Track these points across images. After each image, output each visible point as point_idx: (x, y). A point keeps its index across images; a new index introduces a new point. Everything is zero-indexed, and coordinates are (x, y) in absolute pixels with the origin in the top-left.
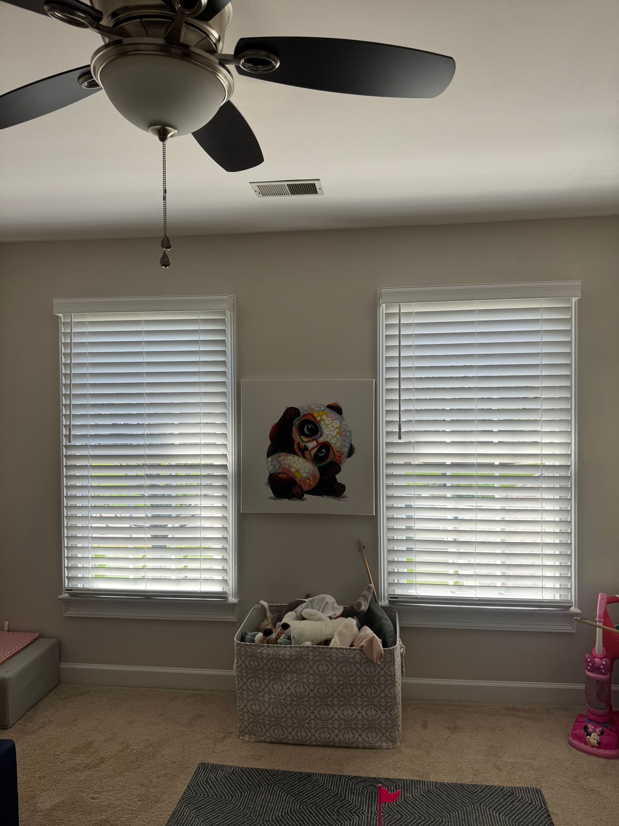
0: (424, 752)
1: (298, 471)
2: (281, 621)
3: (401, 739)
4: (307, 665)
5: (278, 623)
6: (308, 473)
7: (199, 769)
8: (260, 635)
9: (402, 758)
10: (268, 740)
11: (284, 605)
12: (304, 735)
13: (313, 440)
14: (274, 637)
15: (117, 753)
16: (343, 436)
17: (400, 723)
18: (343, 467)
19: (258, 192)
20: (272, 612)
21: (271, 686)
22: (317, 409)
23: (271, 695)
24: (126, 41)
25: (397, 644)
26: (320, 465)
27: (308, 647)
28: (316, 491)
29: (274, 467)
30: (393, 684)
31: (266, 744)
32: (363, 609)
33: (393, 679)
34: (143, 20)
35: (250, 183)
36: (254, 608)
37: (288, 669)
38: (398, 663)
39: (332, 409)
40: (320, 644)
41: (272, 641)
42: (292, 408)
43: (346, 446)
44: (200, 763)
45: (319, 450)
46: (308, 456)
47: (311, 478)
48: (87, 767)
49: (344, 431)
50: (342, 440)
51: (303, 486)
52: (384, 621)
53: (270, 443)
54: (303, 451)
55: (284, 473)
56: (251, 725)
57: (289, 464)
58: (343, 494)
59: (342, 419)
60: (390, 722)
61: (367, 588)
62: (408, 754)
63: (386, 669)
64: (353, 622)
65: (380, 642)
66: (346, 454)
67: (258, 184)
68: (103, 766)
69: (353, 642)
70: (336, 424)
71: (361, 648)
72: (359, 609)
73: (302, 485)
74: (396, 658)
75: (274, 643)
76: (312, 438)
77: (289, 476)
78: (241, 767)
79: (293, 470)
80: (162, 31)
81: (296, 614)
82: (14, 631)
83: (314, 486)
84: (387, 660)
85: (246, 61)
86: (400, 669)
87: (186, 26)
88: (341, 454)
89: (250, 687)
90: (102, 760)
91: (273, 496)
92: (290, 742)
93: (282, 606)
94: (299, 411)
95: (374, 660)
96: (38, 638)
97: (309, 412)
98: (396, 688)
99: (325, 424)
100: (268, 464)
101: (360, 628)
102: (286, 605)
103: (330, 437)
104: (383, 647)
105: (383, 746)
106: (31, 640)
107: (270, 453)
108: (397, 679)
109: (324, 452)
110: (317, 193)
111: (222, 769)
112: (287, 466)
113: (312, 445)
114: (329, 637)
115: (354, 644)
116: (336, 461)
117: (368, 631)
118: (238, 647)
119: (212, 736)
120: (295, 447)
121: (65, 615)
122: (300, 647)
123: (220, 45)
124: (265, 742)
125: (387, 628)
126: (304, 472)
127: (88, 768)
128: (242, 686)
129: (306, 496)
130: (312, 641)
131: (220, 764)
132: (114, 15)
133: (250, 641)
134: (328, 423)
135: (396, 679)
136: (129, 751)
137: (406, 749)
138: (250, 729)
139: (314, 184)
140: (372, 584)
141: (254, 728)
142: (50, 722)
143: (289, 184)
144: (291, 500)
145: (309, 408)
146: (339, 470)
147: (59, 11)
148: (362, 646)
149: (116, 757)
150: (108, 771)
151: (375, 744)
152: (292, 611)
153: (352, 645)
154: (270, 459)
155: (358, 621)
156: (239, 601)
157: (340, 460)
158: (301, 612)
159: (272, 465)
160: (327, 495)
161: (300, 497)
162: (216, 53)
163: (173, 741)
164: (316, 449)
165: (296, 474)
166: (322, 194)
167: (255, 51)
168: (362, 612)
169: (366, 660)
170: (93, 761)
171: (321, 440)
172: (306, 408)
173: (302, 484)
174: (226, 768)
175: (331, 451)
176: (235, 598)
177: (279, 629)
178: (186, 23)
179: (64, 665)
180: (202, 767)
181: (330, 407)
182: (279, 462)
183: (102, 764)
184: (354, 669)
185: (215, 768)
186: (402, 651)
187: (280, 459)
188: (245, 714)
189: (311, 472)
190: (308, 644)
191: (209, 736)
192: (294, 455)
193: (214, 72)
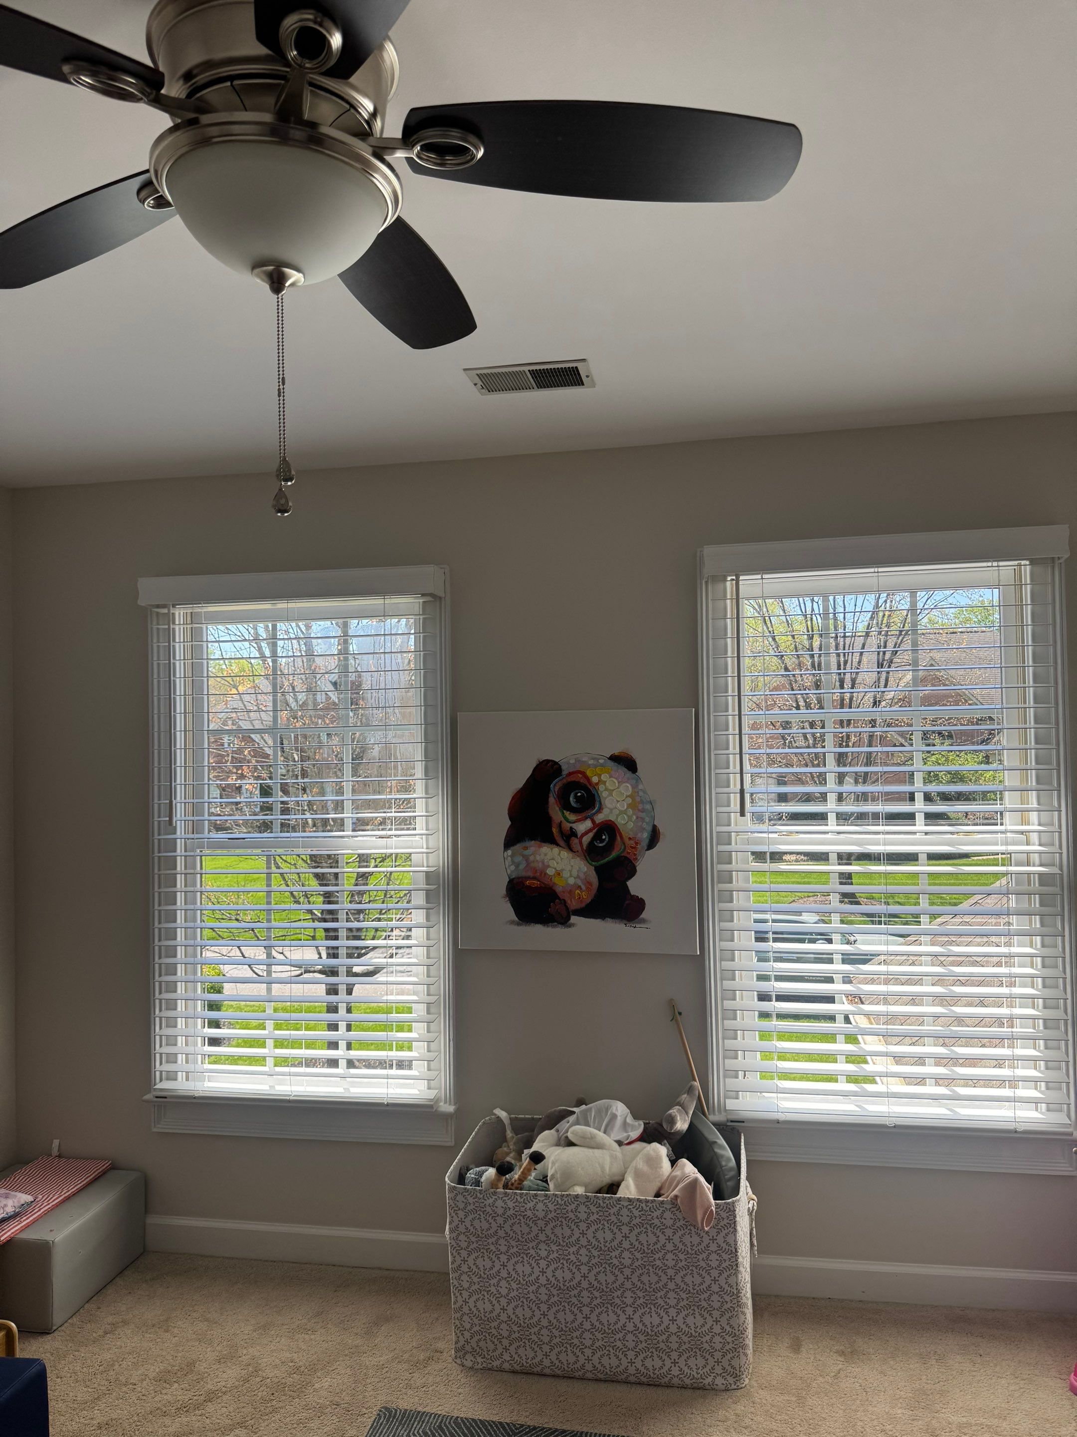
0: (794, 1399)
1: (559, 874)
2: (530, 1147)
3: (750, 1371)
4: (576, 1230)
5: (526, 1151)
6: (578, 877)
7: (380, 1417)
8: (491, 1172)
9: (753, 1410)
10: (506, 1366)
11: (536, 1118)
12: (572, 1359)
13: (586, 818)
14: (516, 1177)
15: (237, 1383)
16: (639, 810)
17: (749, 1341)
18: (640, 867)
19: (479, 386)
20: (516, 1131)
21: (512, 1267)
22: (591, 762)
23: (512, 1283)
24: (205, 119)
25: (741, 1193)
26: (599, 863)
27: (577, 1196)
28: (593, 910)
29: (517, 866)
30: (734, 1268)
31: (504, 1373)
32: (679, 1128)
33: (733, 1259)
34: (236, 82)
35: (465, 370)
36: (484, 1123)
37: (542, 1237)
38: (744, 1228)
39: (619, 763)
40: (599, 1192)
41: (512, 1184)
42: (548, 761)
43: (644, 829)
44: (382, 1408)
45: (597, 837)
46: (577, 847)
47: (583, 887)
48: (184, 1408)
49: (642, 802)
50: (637, 818)
51: (569, 902)
52: (717, 1150)
53: (510, 823)
54: (568, 838)
55: (534, 878)
56: (476, 1338)
57: (543, 862)
58: (641, 916)
59: (637, 780)
60: (729, 1339)
61: (687, 1088)
62: (764, 1401)
63: (720, 1240)
64: (662, 1151)
65: (709, 1189)
66: (645, 843)
67: (479, 372)
68: (210, 1407)
69: (660, 1189)
70: (627, 789)
71: (673, 1201)
72: (672, 1128)
73: (566, 900)
74: (738, 1219)
75: (517, 1189)
76: (584, 815)
77: (543, 883)
78: (456, 1416)
79: (550, 872)
80: (270, 100)
81: (558, 1135)
82: (68, 1158)
83: (589, 900)
84: (722, 1224)
85: (425, 148)
86: (747, 1239)
87: (311, 91)
88: (636, 843)
89: (474, 1267)
90: (211, 1396)
91: (516, 919)
92: (547, 1371)
93: (533, 1119)
94: (560, 766)
95: (697, 1222)
96: (108, 1170)
97: (578, 768)
98: (740, 1276)
99: (606, 789)
100: (506, 862)
101: (673, 1163)
102: (540, 1119)
103: (616, 812)
104: (715, 1199)
105: (717, 1385)
106: (96, 1173)
107: (509, 842)
108: (740, 1257)
109: (605, 839)
110: (583, 384)
111: (421, 1419)
112: (540, 865)
113: (583, 827)
114: (616, 1178)
115: (662, 1192)
116: (628, 856)
117: (688, 1168)
118: (453, 1195)
119: (406, 1356)
120: (555, 830)
121: (155, 1130)
122: (563, 1196)
123: (378, 124)
124: (501, 1370)
125: (724, 1163)
126: (571, 876)
127: (185, 1410)
128: (460, 1266)
129: (574, 919)
130: (586, 1186)
131: (420, 1409)
132: (188, 76)
133: (473, 1183)
134: (612, 788)
135: (740, 1260)
136: (258, 1379)
137: (760, 1391)
138: (475, 1346)
139: (576, 367)
140: (696, 1081)
141: (482, 1344)
142: (125, 1323)
143: (533, 370)
144: (548, 926)
145: (578, 761)
146: (632, 872)
147: (88, 73)
148: (676, 1197)
149: (236, 1391)
150: (219, 1417)
151: (702, 1380)
152: (550, 1129)
153: (658, 1195)
154: (509, 852)
155: (670, 1149)
156: (457, 1111)
157: (635, 855)
158: (567, 1131)
159: (513, 862)
160: (612, 918)
161: (563, 920)
162: (371, 138)
163: (338, 1363)
164: (591, 835)
165: (556, 880)
166: (593, 385)
167: (441, 131)
168: (678, 1132)
169: (684, 1222)
170: (195, 1398)
171: (600, 818)
172: (572, 761)
173: (566, 897)
174: (428, 1418)
175: (618, 838)
176: (450, 1104)
177: (526, 1161)
178: (312, 84)
179: (152, 1220)
180: (385, 1415)
181: (615, 759)
182: (526, 858)
183: (210, 1404)
184: (662, 1239)
185: (408, 1417)
186: (751, 1206)
187: (526, 852)
188: (466, 1318)
189: (582, 876)
190: (579, 1190)
191: (402, 1356)
192: (552, 846)
193: (367, 169)
